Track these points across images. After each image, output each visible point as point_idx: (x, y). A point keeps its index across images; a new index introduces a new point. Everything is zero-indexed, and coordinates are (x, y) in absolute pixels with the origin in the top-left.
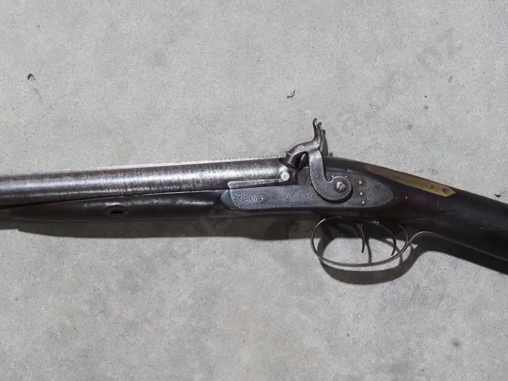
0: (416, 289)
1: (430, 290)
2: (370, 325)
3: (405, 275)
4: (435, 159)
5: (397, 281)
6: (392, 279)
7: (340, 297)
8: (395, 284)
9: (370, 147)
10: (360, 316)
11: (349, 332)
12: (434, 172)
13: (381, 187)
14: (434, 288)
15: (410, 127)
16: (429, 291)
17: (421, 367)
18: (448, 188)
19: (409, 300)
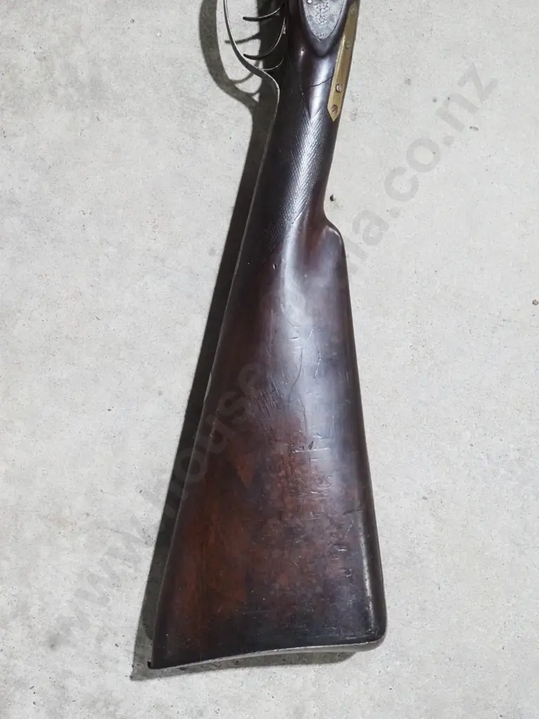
0: (201, 104)
1: (203, 121)
2: (148, 49)
3: (218, 88)
4: (370, 116)
5: (209, 78)
6: (211, 73)
7: (181, 8)
8: (205, 76)
9: (377, 32)
10: (159, 34)
11: (137, 22)
12: (354, 116)
13: (331, 23)
14: (205, 126)
15: (408, 82)
16: (201, 120)
17: (101, 116)
18: (338, 113)
19: (186, 95)
